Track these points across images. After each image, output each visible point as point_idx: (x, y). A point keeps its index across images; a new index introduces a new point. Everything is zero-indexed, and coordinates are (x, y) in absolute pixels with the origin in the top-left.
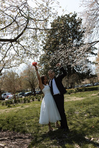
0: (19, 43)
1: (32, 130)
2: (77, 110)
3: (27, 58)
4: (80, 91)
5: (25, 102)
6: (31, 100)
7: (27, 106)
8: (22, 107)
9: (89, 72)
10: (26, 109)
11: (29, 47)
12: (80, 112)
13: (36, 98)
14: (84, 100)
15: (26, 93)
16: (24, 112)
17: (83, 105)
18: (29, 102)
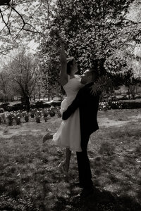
0: (13, 8)
1: (32, 191)
2: (118, 149)
3: (25, 39)
4: (115, 107)
5: (10, 124)
6: (23, 120)
7: (15, 131)
8: (6, 132)
9: (129, 73)
10: (15, 138)
11: (31, 17)
12: (124, 153)
13: (33, 116)
14: (126, 127)
15: (12, 104)
16: (11, 144)
17: (126, 137)
18: (19, 123)
